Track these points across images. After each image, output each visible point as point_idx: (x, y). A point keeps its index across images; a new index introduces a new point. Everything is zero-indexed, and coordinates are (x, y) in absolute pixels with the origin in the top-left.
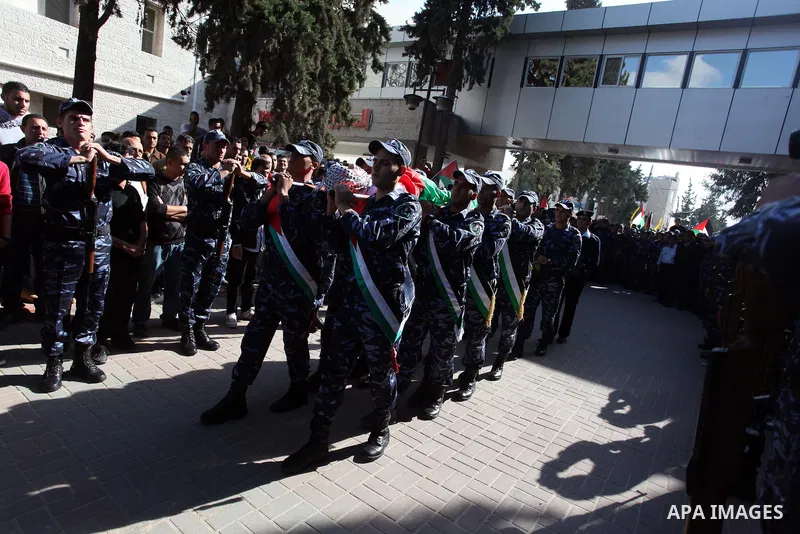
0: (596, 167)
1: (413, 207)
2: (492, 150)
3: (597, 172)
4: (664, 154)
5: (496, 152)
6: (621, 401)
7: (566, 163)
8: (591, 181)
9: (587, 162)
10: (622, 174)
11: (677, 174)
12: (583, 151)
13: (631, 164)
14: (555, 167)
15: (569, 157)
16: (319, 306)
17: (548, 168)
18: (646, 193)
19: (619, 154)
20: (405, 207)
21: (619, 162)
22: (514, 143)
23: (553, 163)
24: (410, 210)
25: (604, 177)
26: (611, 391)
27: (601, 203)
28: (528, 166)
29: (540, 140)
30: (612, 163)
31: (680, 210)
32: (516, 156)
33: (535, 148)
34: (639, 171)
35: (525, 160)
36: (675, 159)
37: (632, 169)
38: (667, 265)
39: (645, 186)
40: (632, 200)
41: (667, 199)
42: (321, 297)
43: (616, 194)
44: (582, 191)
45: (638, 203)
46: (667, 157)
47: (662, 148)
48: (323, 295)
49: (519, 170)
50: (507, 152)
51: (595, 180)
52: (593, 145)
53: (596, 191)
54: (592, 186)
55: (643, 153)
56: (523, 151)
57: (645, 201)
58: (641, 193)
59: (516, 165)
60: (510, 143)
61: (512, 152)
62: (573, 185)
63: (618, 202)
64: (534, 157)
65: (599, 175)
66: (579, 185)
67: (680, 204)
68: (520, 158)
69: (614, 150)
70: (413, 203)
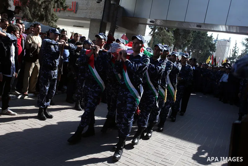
0: (191, 34)
1: (148, 60)
2: (140, 25)
3: (191, 37)
4: (223, 28)
5: (141, 26)
6: (203, 151)
7: (176, 33)
8: (189, 41)
9: (187, 32)
10: (203, 38)
11: (230, 38)
12: (185, 26)
13: (207, 33)
14: (171, 34)
15: (178, 29)
16: (47, 106)
17: (167, 35)
18: (215, 48)
19: (202, 28)
20: (145, 60)
21: (202, 32)
22: (151, 22)
23: (170, 32)
24: (147, 61)
25: (195, 40)
26: (198, 146)
27: (193, 53)
28: (157, 33)
29: (164, 20)
30: (199, 33)
31: (231, 56)
32: (151, 28)
33: (161, 24)
34: (211, 36)
35: (156, 31)
36: (228, 31)
37: (208, 36)
38: (225, 83)
39: (215, 44)
40: (208, 51)
41: (225, 50)
42: (48, 101)
43: (201, 48)
44: (184, 46)
45: (211, 52)
46: (224, 30)
47: (222, 25)
48: (50, 100)
49: (153, 36)
50: (147, 26)
51: (190, 41)
52: (189, 23)
53: (191, 46)
54: (189, 44)
55: (213, 28)
56: (155, 25)
57: (215, 52)
58: (212, 47)
59: (152, 33)
60: (148, 22)
61: (150, 26)
62: (180, 43)
63: (202, 52)
64: (161, 29)
65: (192, 38)
66: (182, 43)
67: (231, 53)
68: (153, 30)
69: (199, 26)
70: (148, 59)
